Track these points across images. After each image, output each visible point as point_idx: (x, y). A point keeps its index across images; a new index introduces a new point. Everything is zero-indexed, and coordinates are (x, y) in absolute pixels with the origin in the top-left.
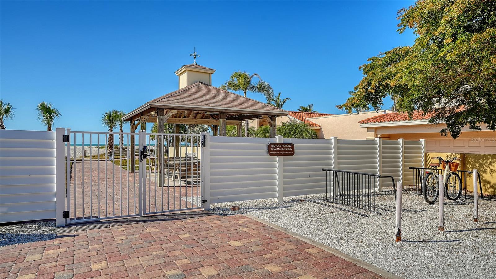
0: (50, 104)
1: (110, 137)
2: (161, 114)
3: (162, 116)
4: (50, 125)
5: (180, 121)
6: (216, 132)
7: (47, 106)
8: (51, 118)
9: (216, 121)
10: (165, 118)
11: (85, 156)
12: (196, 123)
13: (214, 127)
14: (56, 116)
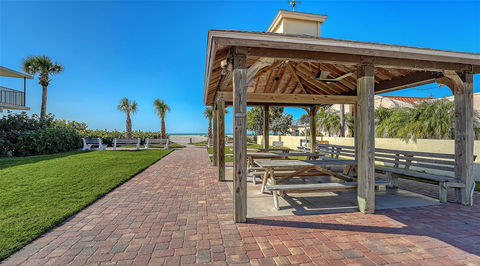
0: (162, 100)
1: (210, 128)
2: (240, 66)
3: (241, 70)
4: (163, 118)
5: (272, 97)
6: (313, 118)
7: (160, 102)
8: (164, 111)
9: (325, 97)
10: (248, 74)
11: (191, 143)
12: (296, 100)
13: (311, 111)
14: (167, 111)
